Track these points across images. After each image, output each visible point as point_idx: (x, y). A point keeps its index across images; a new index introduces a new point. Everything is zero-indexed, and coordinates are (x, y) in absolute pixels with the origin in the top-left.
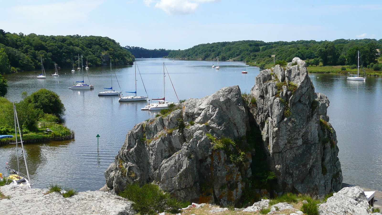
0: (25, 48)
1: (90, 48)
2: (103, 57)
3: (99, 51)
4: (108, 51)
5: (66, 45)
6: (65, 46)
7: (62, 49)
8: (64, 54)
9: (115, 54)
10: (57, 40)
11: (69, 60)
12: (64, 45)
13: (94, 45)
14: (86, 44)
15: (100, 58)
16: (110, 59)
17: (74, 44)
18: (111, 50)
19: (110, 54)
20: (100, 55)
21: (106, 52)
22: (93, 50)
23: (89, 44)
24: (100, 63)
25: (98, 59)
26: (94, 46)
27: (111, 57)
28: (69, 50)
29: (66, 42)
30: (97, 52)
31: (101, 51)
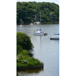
1: (43, 10)
2: (51, 16)
4: (54, 12)
6: (27, 8)
7: (25, 10)
8: (26, 13)
10: (22, 4)
11: (29, 17)
13: (45, 8)
14: (40, 7)
15: (49, 16)
16: (55, 17)
17: (33, 7)
18: (56, 11)
19: (55, 14)
20: (49, 15)
23: (42, 7)
24: (49, 20)
25: (48, 17)
28: (29, 11)
29: (28, 6)
30: (47, 12)
31: (50, 12)
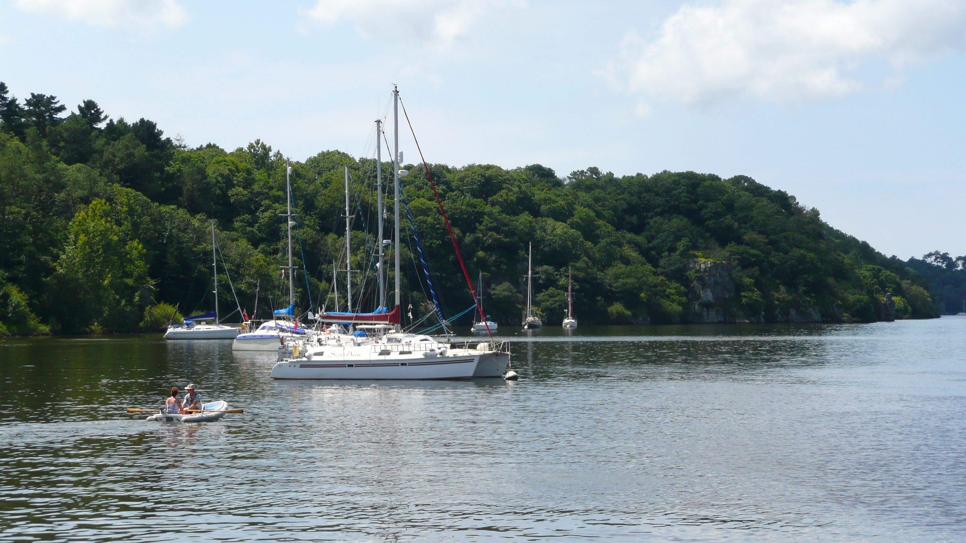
0: (264, 217)
1: (637, 229)
2: (700, 279)
3: (681, 245)
4: (732, 247)
5: (496, 209)
6: (490, 215)
7: (473, 230)
8: (481, 254)
9: (772, 265)
10: (454, 185)
11: (506, 285)
12: (488, 208)
13: (662, 214)
14: (614, 209)
15: (686, 282)
16: (739, 287)
17: (544, 208)
18: (752, 244)
19: (745, 264)
20: (685, 268)
21: (725, 252)
22: (650, 239)
23: (631, 209)
24: (676, 308)
25: (673, 287)
26: (658, 219)
27: (747, 281)
28: (511, 233)
29: (501, 196)
30: (672, 250)
31: (695, 247)
